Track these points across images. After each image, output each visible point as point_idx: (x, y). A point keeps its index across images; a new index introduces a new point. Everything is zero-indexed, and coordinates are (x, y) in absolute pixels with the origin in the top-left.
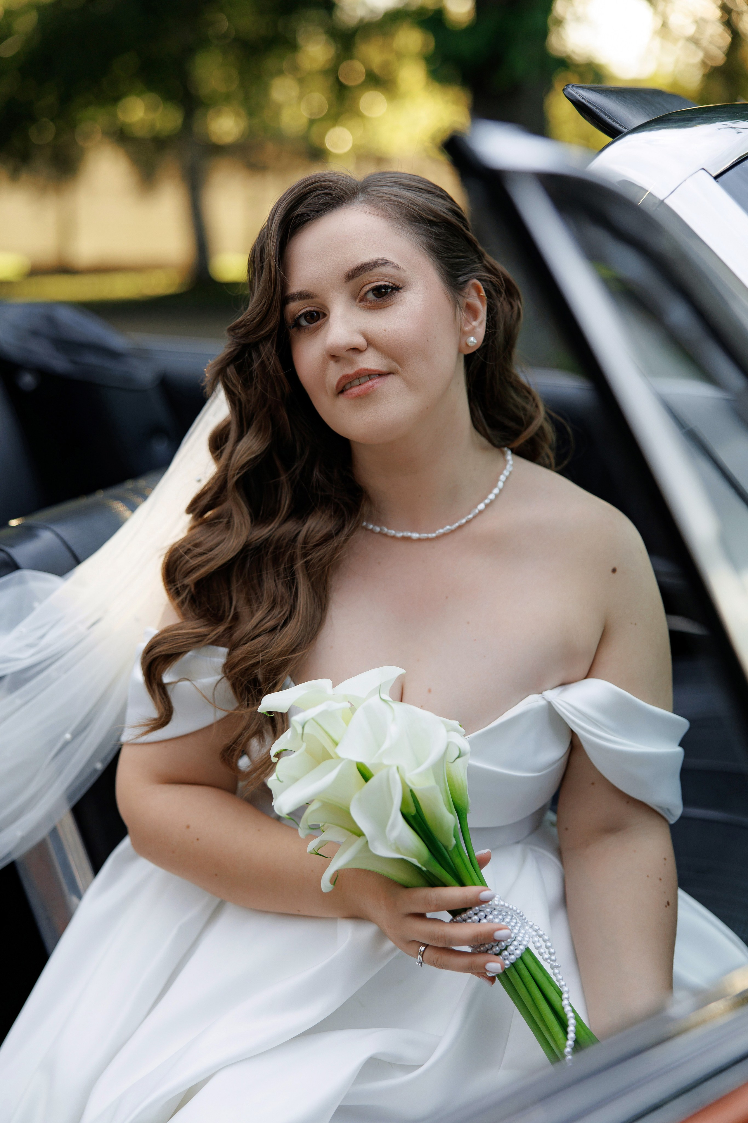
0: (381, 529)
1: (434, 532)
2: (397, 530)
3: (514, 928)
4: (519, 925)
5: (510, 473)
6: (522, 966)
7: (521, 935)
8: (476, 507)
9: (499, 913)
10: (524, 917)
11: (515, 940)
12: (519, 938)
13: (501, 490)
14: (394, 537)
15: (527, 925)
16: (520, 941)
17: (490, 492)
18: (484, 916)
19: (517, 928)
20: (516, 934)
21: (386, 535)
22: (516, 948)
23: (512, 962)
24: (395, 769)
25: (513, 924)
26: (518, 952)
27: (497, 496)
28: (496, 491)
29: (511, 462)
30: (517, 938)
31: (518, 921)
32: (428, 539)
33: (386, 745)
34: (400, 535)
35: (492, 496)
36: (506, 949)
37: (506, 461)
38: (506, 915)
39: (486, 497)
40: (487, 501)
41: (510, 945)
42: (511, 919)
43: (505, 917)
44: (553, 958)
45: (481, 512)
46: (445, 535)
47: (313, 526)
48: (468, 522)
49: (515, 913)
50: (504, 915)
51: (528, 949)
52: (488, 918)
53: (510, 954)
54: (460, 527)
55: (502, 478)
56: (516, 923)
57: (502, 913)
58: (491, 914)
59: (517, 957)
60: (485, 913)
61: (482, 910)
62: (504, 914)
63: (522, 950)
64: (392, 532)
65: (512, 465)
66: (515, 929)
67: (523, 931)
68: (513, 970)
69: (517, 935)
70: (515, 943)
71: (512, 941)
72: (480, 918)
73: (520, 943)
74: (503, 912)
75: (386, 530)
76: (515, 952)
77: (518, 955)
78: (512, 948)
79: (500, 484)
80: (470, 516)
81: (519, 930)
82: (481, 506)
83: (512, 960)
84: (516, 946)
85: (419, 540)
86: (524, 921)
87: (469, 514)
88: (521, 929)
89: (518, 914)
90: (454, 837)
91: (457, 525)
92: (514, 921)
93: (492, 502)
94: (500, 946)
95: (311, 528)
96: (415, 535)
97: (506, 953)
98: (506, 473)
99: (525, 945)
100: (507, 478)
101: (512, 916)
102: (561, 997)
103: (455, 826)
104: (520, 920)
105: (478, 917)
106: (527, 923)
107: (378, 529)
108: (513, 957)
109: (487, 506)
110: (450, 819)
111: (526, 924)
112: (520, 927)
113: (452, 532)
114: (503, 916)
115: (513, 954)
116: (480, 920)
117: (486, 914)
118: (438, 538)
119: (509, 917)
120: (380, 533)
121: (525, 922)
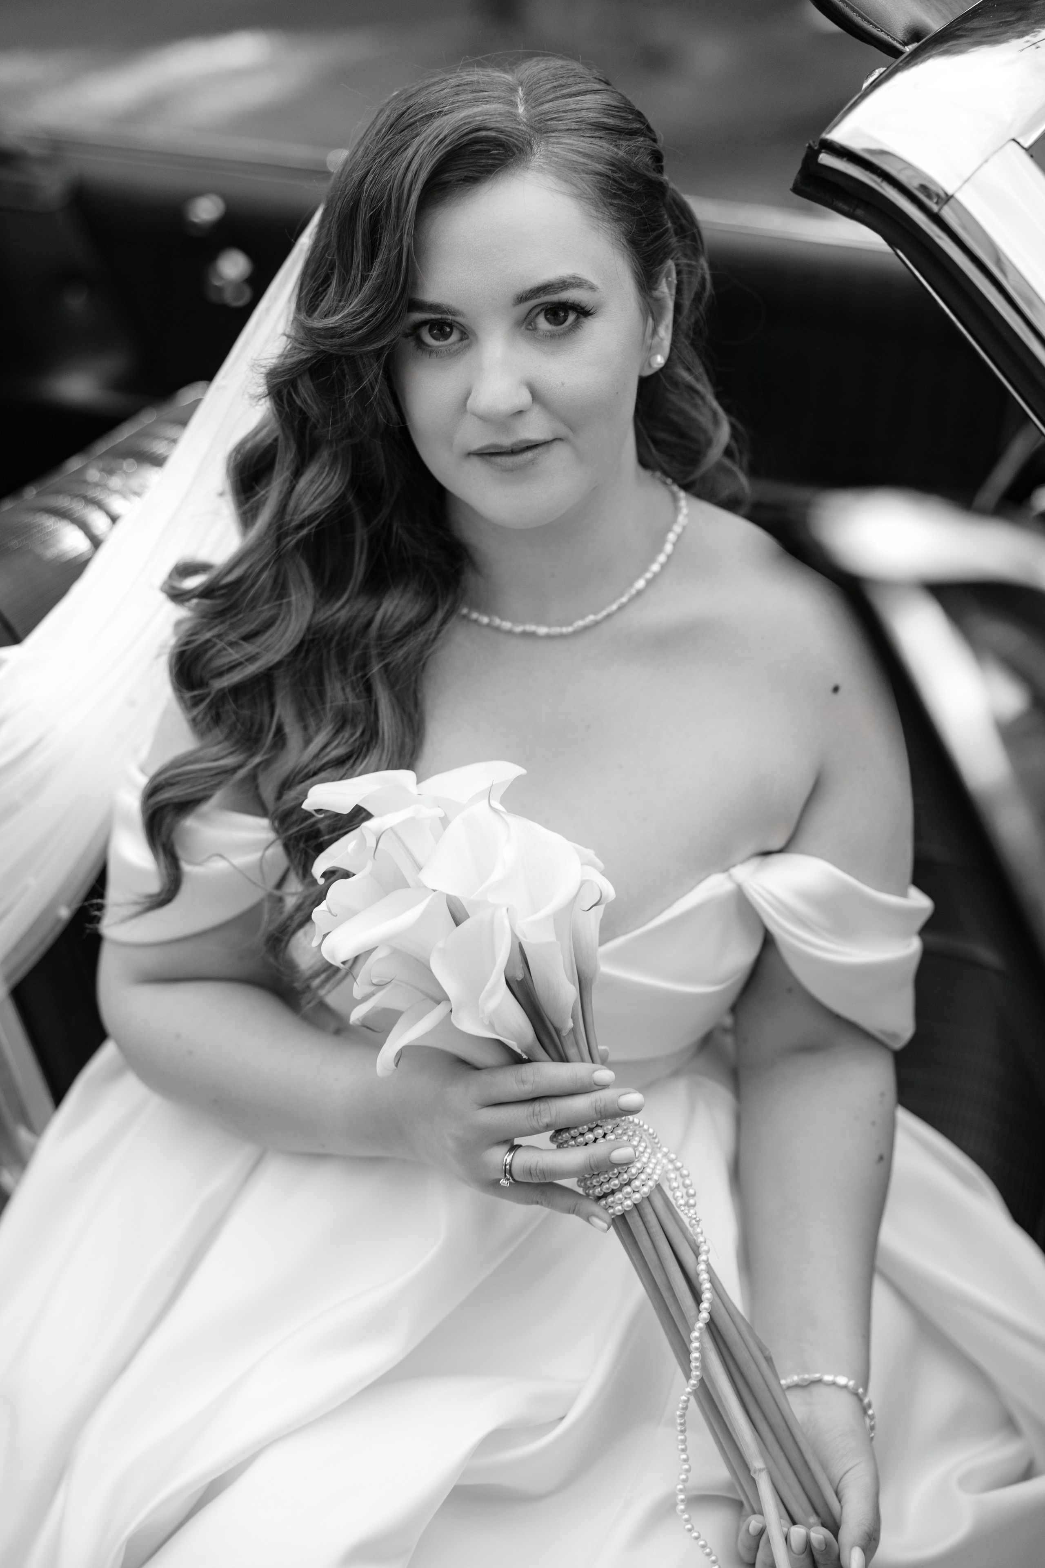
0: (491, 620)
1: (570, 624)
2: (515, 620)
3: (642, 1155)
4: (649, 1150)
5: (684, 528)
6: (648, 1210)
7: (651, 1165)
8: (631, 584)
9: (624, 1132)
10: (656, 1140)
11: (642, 1172)
12: (649, 1170)
13: (669, 557)
14: (510, 633)
15: (660, 1152)
16: (649, 1175)
17: (652, 560)
18: (603, 1134)
19: (647, 1155)
20: (645, 1163)
21: (498, 629)
22: (643, 1183)
23: (636, 1202)
24: (505, 910)
25: (641, 1149)
26: (645, 1189)
27: (663, 566)
28: (662, 558)
29: (685, 511)
30: (645, 1170)
31: (649, 1145)
32: (562, 636)
33: (497, 874)
34: (519, 629)
35: (655, 567)
36: (628, 1184)
37: (676, 510)
38: (633, 1136)
39: (646, 569)
40: (649, 575)
41: (635, 1178)
42: (640, 1141)
43: (631, 1137)
44: (692, 1202)
45: (639, 593)
46: (586, 628)
47: (391, 609)
48: (621, 608)
49: (646, 1133)
50: (631, 1136)
51: (658, 1186)
52: (608, 1137)
53: (634, 1192)
54: (609, 616)
55: (672, 537)
56: (646, 1148)
57: (627, 1132)
58: (612, 1132)
59: (644, 1196)
60: (604, 1130)
61: (601, 1125)
62: (631, 1133)
63: (651, 1187)
64: (507, 625)
65: (687, 516)
66: (644, 1156)
67: (654, 1161)
68: (636, 1214)
69: (646, 1166)
70: (643, 1176)
71: (639, 1174)
72: (597, 1137)
73: (649, 1177)
74: (629, 1131)
75: (497, 621)
76: (642, 1188)
77: (645, 1193)
78: (637, 1183)
79: (668, 548)
80: (624, 599)
81: (649, 1158)
82: (640, 584)
83: (636, 1199)
84: (643, 1181)
85: (549, 637)
86: (655, 1146)
87: (622, 595)
88: (652, 1157)
89: (650, 1135)
90: (572, 1017)
91: (604, 613)
92: (643, 1144)
93: (656, 576)
94: (621, 1179)
95: (389, 614)
96: (543, 630)
97: (628, 1189)
98: (677, 529)
99: (656, 1181)
100: (679, 537)
101: (641, 1137)
102: (697, 1258)
103: (576, 1002)
104: (650, 1142)
105: (594, 1135)
106: (660, 1148)
107: (485, 620)
108: (637, 1196)
109: (649, 583)
110: (569, 992)
111: (658, 1150)
112: (650, 1154)
113: (597, 624)
114: (629, 1136)
115: (638, 1191)
116: (596, 1139)
117: (606, 1132)
118: (576, 633)
119: (637, 1139)
120: (488, 626)
121: (657, 1148)
